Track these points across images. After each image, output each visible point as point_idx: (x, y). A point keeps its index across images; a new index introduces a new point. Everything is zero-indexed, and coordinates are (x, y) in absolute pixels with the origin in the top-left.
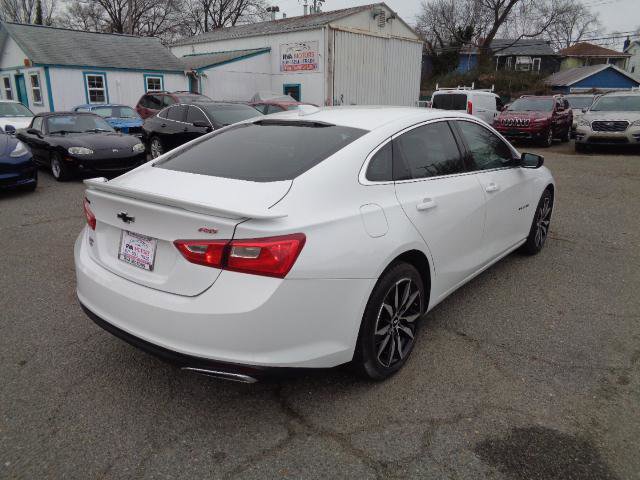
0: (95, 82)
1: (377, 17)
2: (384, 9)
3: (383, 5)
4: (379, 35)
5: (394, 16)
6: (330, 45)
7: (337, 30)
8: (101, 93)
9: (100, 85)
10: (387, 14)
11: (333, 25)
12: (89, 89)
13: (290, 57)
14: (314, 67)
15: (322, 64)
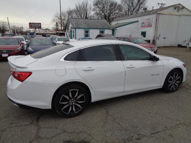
0: (87, 32)
1: (176, 9)
2: (179, 6)
3: (179, 4)
4: (177, 14)
5: (183, 7)
6: (156, 19)
7: (160, 14)
8: (88, 35)
9: (88, 33)
10: (181, 7)
11: (158, 12)
12: (85, 34)
13: (144, 23)
14: (151, 26)
15: (153, 25)
